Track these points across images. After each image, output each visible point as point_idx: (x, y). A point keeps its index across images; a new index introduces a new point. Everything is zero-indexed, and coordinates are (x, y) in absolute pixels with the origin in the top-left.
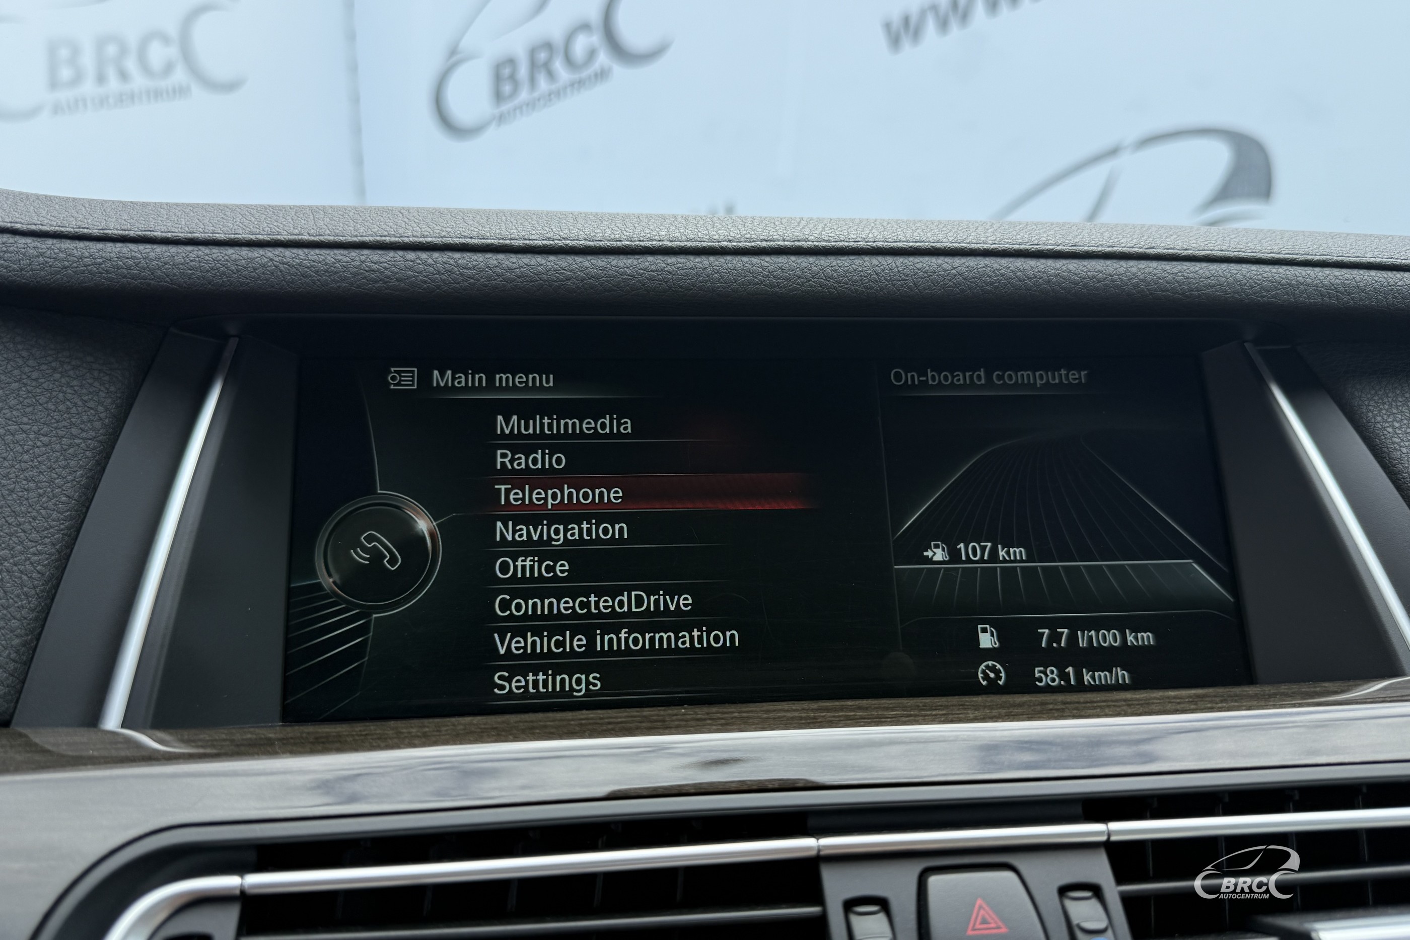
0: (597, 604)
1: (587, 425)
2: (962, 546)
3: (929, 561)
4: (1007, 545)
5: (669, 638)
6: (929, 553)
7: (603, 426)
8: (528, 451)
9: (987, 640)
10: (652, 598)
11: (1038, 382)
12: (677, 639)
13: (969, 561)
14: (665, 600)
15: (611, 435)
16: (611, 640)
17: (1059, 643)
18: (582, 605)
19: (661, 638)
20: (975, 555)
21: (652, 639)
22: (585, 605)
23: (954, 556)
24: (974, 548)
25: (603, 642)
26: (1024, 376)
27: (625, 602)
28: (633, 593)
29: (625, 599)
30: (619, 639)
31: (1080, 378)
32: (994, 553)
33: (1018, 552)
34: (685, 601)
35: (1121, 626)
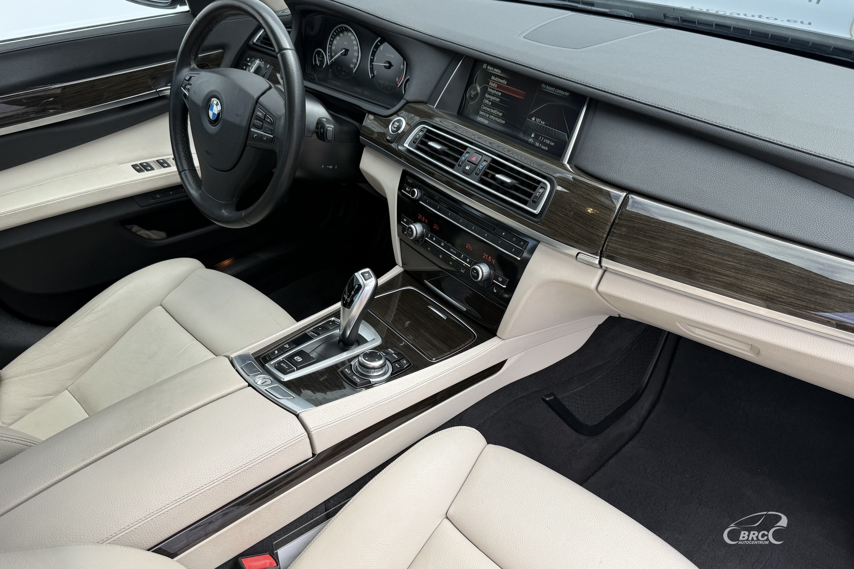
3: (532, 120)
4: (543, 121)
7: (503, 82)
8: (493, 83)
9: (533, 136)
10: (498, 112)
11: (562, 93)
12: (498, 120)
16: (491, 117)
17: (541, 140)
20: (538, 121)
21: (495, 119)
22: (490, 110)
23: (535, 120)
26: (560, 91)
27: (494, 112)
31: (568, 95)
33: (544, 123)
34: (501, 114)
35: (551, 140)
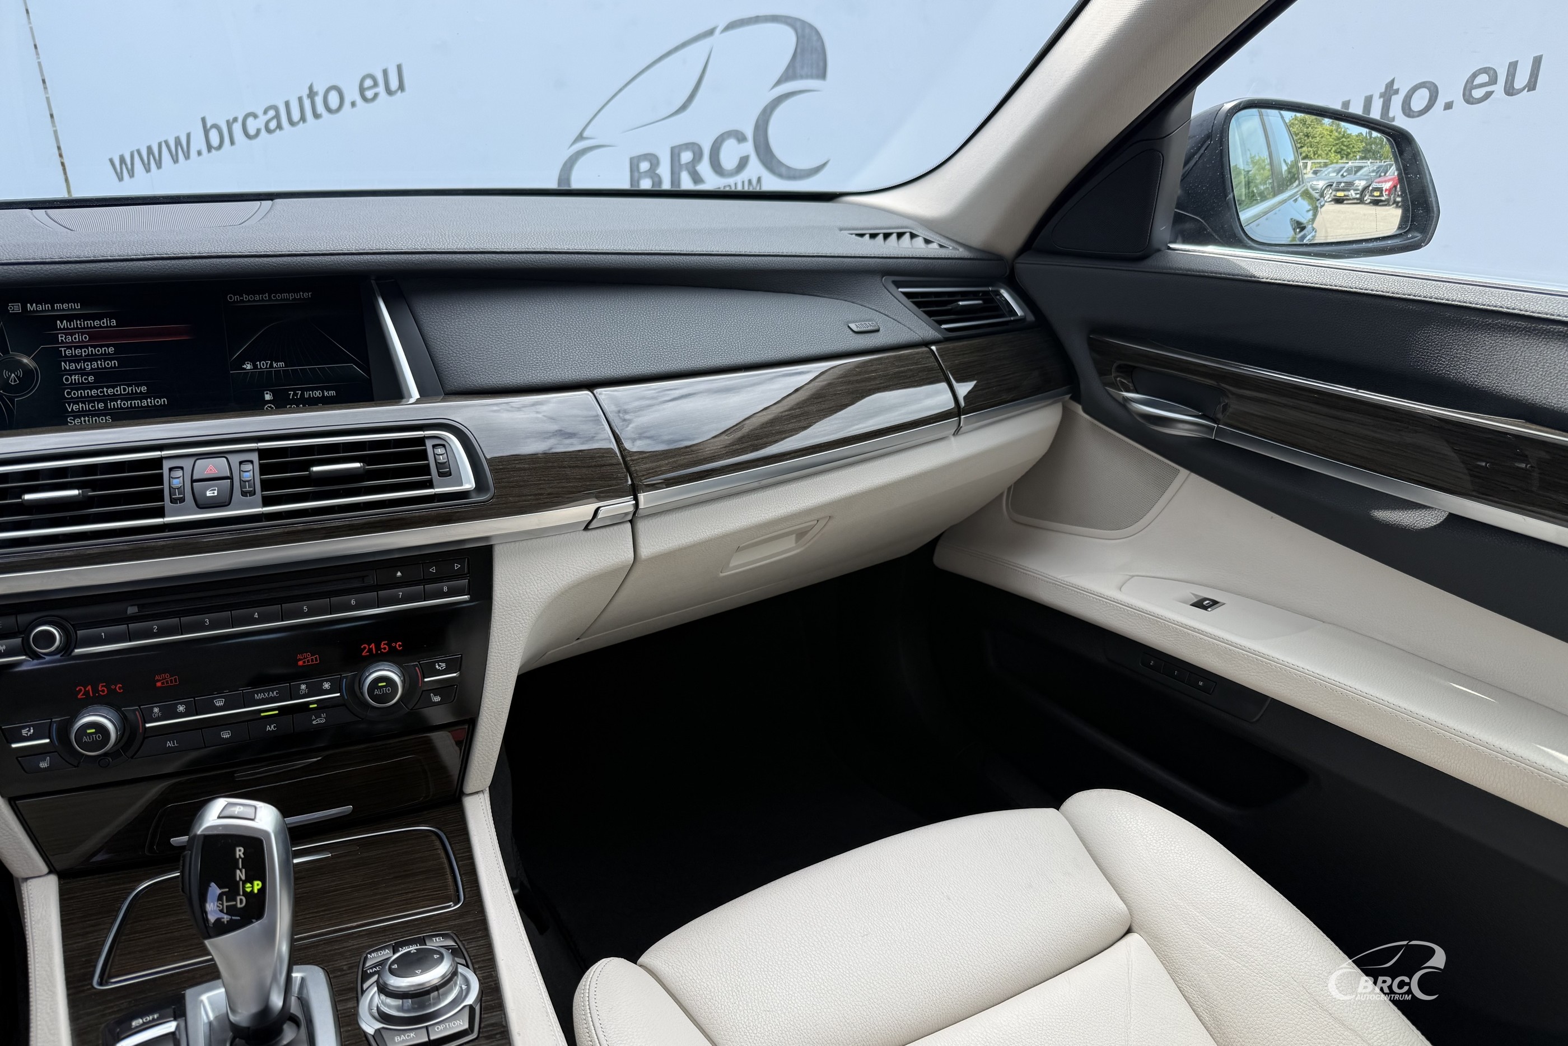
0: (107, 391)
1: (97, 323)
2: (258, 363)
3: (245, 369)
4: (277, 362)
5: (138, 402)
6: (245, 366)
7: (103, 323)
8: (73, 334)
9: (268, 397)
10: (130, 388)
11: (291, 298)
12: (141, 403)
13: (261, 368)
14: (135, 389)
15: (107, 327)
16: (114, 404)
17: (297, 396)
18: (101, 392)
19: (135, 403)
20: (263, 366)
21: (131, 403)
23: (255, 367)
24: (263, 364)
25: (111, 405)
26: (285, 295)
27: (119, 390)
28: (122, 387)
29: (119, 389)
30: (117, 404)
31: (309, 296)
32: (271, 366)
33: (281, 364)
34: (144, 389)
35: (322, 389)
